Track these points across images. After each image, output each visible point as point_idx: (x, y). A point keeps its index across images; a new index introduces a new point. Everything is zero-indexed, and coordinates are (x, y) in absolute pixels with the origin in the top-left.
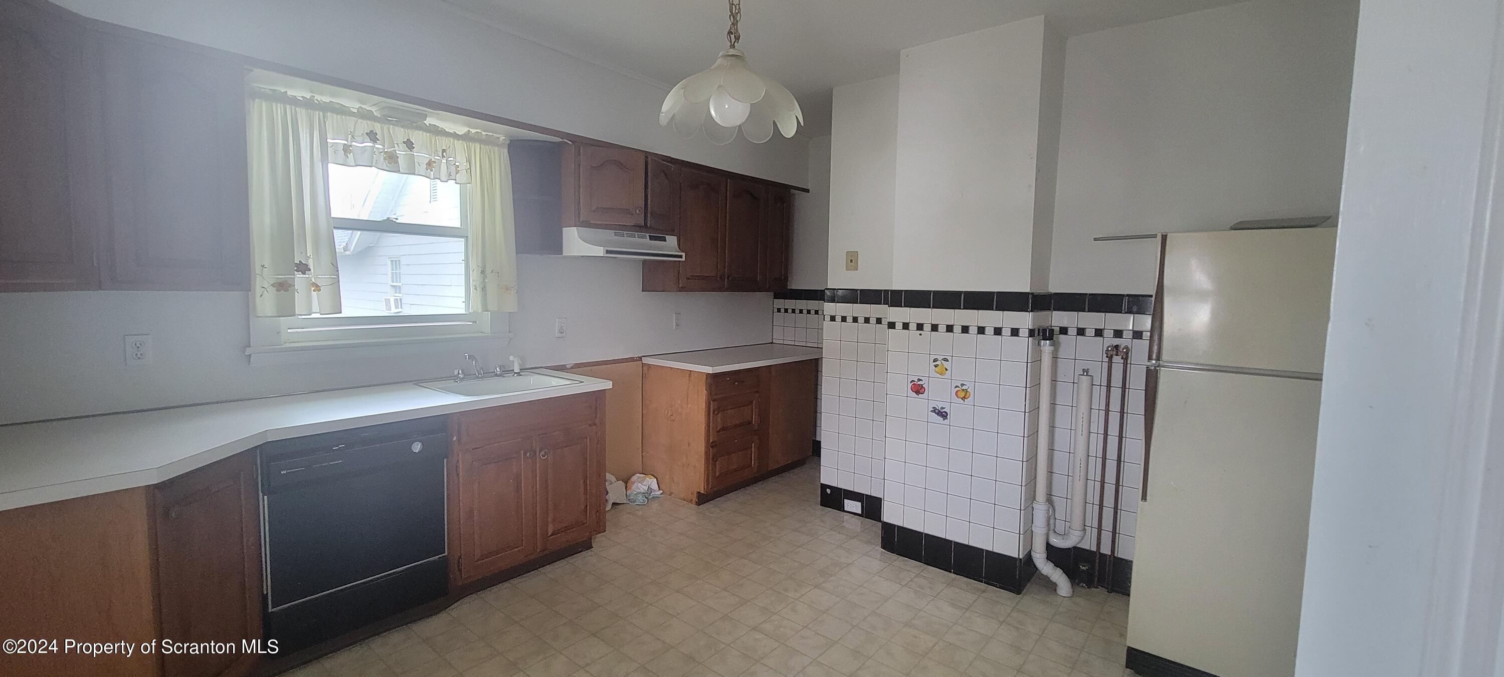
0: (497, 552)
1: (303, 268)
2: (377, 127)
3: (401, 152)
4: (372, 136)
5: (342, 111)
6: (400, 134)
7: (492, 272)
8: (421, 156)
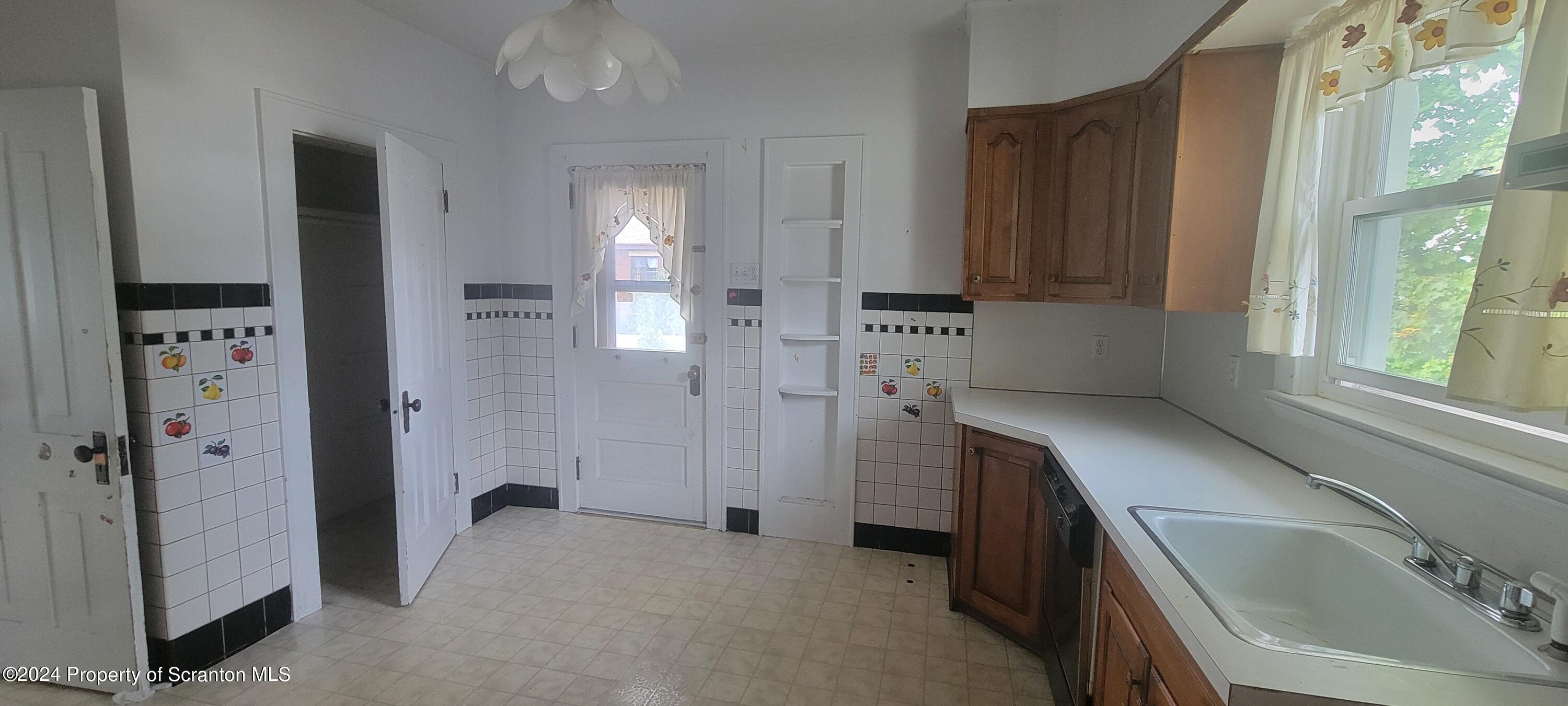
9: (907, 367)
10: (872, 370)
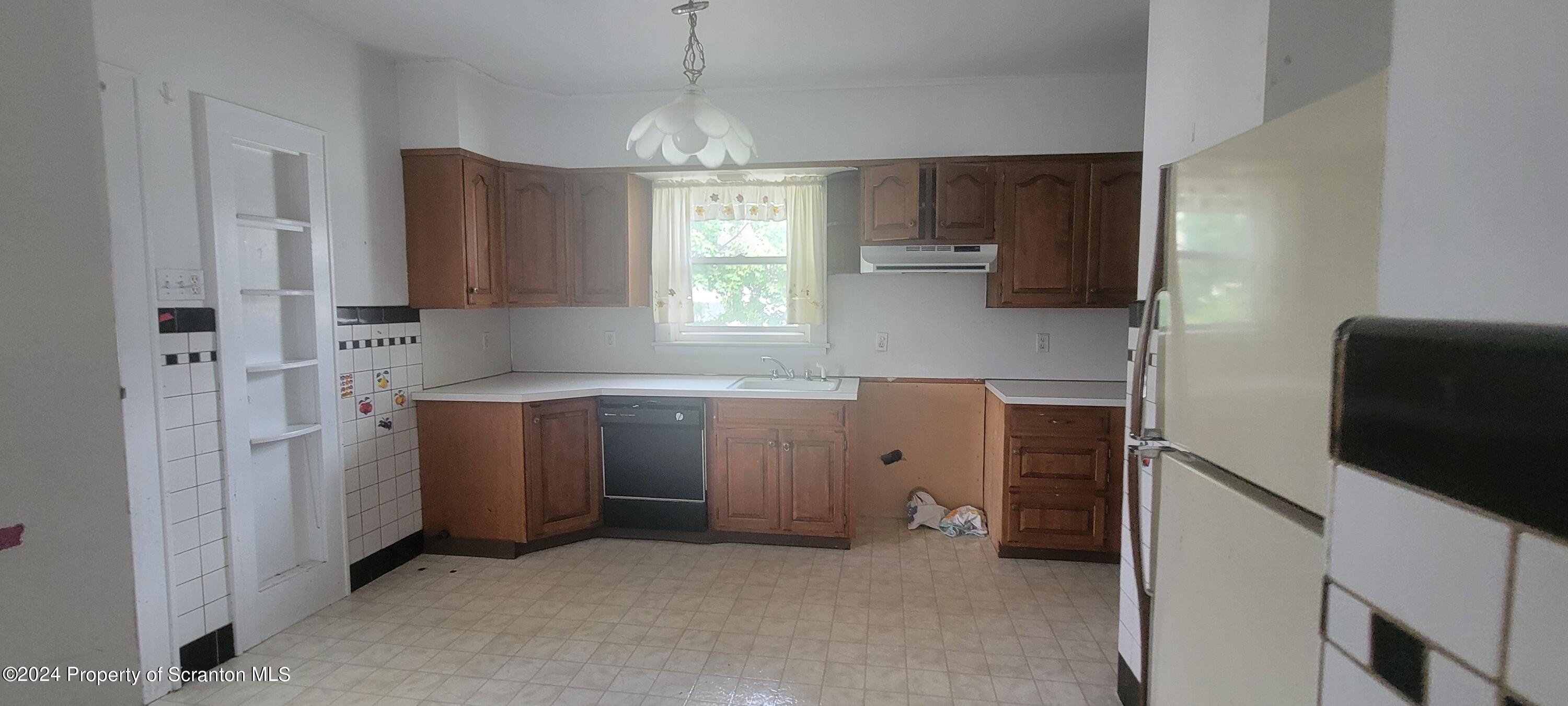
0: (743, 515)
1: (672, 293)
2: (718, 190)
3: (736, 205)
4: (715, 198)
5: (698, 184)
6: (736, 191)
7: (802, 291)
8: (748, 204)
9: (379, 381)
10: (349, 391)
